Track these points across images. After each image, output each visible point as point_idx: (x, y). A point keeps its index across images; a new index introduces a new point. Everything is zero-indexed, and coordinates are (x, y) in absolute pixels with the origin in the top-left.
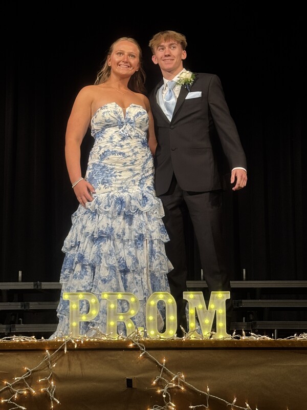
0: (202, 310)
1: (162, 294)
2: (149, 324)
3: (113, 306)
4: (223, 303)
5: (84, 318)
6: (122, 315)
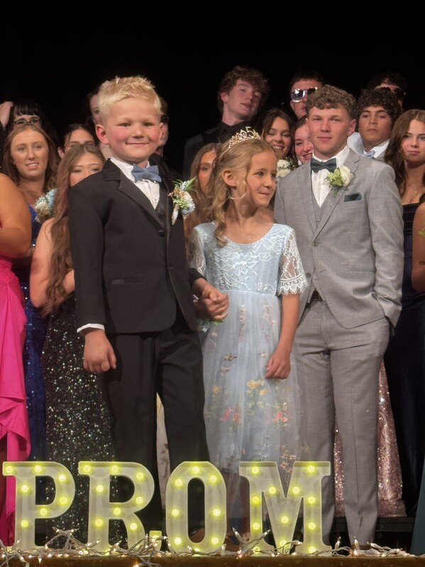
0: (275, 497)
1: (199, 465)
2: (172, 525)
3: (100, 488)
4: (316, 483)
5: (44, 512)
6: (119, 506)
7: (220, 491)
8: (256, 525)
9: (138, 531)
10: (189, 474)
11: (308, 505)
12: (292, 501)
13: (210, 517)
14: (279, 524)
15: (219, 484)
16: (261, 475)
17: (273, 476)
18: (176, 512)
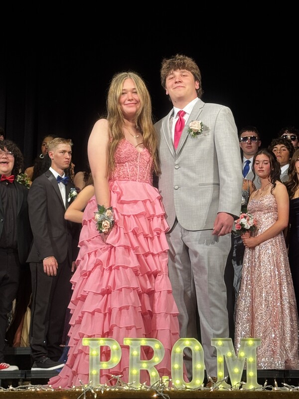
0: (231, 358)
1: (189, 340)
2: (174, 373)
3: (135, 353)
4: (253, 350)
5: (105, 365)
6: (146, 363)
7: (201, 354)
8: (220, 373)
10: (184, 345)
11: (249, 362)
12: (240, 360)
13: (195, 368)
14: (233, 373)
15: (200, 350)
16: (223, 345)
17: (229, 346)
18: (177, 366)
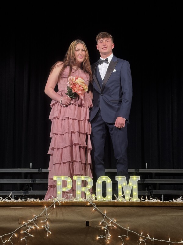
0: (125, 186)
1: (105, 177)
2: (98, 193)
3: (79, 183)
4: (136, 182)
5: (64, 189)
6: (84, 188)
7: (110, 184)
8: (120, 193)
9: (89, 195)
10: (102, 180)
11: (134, 188)
12: (130, 187)
13: (108, 191)
14: (126, 193)
15: (110, 182)
16: (121, 180)
17: (124, 180)
18: (99, 189)
